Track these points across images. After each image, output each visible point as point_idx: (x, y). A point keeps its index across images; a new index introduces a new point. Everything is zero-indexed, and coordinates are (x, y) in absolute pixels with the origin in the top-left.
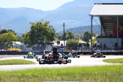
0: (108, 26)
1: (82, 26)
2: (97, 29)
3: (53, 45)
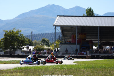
0: (67, 34)
1: (36, 34)
3: (23, 49)
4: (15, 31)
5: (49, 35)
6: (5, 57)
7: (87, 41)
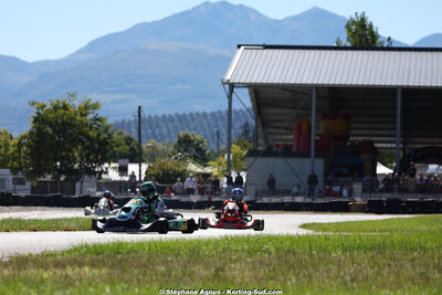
0: (276, 117)
1: (156, 116)
2: (206, 125)
4: (76, 103)
5: (204, 121)
6: (36, 205)
7: (353, 143)
